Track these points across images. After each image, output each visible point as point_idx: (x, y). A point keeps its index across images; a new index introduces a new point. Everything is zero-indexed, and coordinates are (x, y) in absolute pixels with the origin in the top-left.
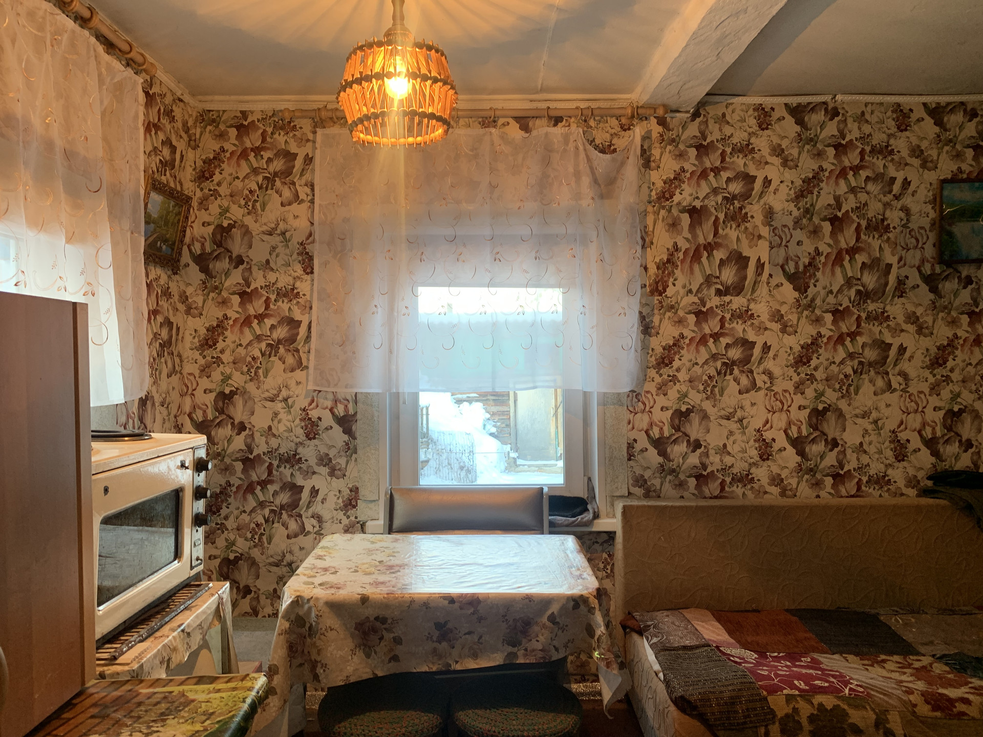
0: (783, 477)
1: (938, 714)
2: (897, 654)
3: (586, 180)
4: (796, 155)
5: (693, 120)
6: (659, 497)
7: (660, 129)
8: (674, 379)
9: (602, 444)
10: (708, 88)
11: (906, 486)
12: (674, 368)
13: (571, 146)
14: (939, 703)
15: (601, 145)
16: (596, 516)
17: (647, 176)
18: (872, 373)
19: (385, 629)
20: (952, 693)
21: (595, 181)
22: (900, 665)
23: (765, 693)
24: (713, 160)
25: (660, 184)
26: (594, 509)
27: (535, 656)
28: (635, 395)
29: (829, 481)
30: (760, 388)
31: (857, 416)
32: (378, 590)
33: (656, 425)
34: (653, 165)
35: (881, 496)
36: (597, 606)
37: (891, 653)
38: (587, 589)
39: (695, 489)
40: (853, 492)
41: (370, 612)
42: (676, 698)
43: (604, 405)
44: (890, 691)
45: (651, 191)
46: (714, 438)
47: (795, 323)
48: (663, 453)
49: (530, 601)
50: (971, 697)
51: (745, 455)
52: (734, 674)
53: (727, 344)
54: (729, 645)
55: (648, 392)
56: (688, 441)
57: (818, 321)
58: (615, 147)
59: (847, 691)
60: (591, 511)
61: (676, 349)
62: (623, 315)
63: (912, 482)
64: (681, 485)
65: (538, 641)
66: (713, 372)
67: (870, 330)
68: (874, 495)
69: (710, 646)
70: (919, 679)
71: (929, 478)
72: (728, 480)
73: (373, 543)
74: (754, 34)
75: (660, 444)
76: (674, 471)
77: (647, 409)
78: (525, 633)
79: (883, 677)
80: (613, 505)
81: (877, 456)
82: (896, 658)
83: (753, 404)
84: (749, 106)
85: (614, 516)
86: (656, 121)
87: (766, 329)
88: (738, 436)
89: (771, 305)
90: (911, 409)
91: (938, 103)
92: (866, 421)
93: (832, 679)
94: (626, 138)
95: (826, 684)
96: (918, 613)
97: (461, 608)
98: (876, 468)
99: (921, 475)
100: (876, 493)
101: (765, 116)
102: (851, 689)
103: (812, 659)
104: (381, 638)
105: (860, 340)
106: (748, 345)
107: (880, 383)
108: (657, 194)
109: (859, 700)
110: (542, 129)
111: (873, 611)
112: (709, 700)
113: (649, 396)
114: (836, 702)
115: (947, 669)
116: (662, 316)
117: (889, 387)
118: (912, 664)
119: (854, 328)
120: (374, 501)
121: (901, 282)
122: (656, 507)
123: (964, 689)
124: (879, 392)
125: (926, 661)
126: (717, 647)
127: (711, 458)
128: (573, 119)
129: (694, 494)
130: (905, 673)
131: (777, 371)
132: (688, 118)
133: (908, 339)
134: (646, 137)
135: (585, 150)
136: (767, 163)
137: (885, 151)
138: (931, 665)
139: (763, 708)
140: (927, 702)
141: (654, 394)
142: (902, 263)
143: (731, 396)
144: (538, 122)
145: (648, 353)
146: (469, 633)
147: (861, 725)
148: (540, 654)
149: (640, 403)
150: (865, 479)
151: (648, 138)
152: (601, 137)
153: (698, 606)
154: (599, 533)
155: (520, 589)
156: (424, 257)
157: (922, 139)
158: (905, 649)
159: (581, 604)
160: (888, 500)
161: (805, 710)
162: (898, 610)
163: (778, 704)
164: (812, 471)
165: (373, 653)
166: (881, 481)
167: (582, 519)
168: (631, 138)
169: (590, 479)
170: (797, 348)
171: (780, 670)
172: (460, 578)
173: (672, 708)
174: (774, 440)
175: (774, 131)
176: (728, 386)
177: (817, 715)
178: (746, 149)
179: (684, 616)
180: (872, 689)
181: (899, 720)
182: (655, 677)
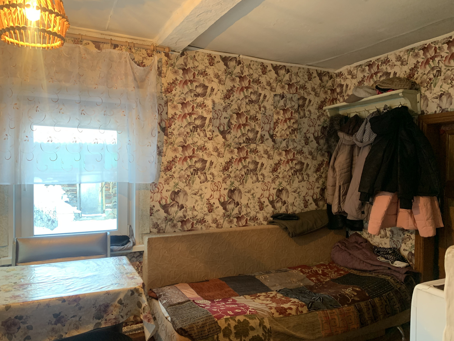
0: (217, 219)
1: (281, 316)
2: (264, 292)
3: (131, 78)
4: (224, 79)
5: (181, 57)
6: (164, 232)
7: (166, 58)
8: (172, 177)
9: (138, 208)
10: (189, 43)
11: (263, 220)
12: (172, 172)
13: (123, 59)
14: (282, 311)
15: (137, 62)
16: (134, 244)
17: (160, 80)
18: (252, 174)
19: (21, 322)
20: (286, 306)
21: (135, 79)
22: (265, 297)
23: (216, 319)
24: (189, 76)
25: (166, 85)
26: (133, 241)
27: (111, 322)
28: (154, 184)
29: (235, 220)
30: (209, 181)
31: (246, 192)
32: (16, 301)
33: (164, 198)
34: (163, 75)
35: (254, 225)
36: (143, 293)
37: (261, 292)
38: (138, 284)
39: (181, 227)
40: (244, 224)
41: (12, 315)
42: (178, 329)
43: (139, 190)
44: (264, 309)
45: (162, 87)
46: (189, 204)
47: (223, 152)
48: (167, 212)
49: (108, 295)
50: (292, 306)
51: (202, 210)
52: (203, 313)
53: (195, 161)
54: (198, 299)
55: (160, 183)
56: (178, 205)
57: (232, 152)
58: (145, 64)
59: (248, 312)
60: (132, 242)
61: (173, 163)
62: (149, 146)
63: (266, 219)
64: (174, 226)
65: (112, 314)
66: (189, 174)
67: (251, 156)
68: (252, 225)
69: (190, 301)
70: (273, 302)
71: (271, 217)
72: (195, 222)
73: (8, 272)
74: (213, 22)
75: (165, 208)
76: (171, 219)
77: (160, 191)
78: (105, 311)
79: (260, 303)
80: (142, 238)
81: (253, 208)
82: (264, 294)
83: (206, 188)
84: (205, 54)
85: (143, 243)
86: (164, 54)
87: (211, 155)
88: (199, 202)
89: (213, 144)
90: (265, 189)
91: (277, 65)
92: (249, 194)
93: (242, 308)
94: (150, 60)
95: (240, 311)
96: (269, 273)
97: (69, 304)
98: (253, 214)
99: (268, 216)
100: (253, 224)
101: (212, 60)
102: (250, 311)
103: (233, 300)
104: (19, 328)
105: (248, 160)
106: (204, 161)
107: (254, 178)
108: (165, 89)
109: (253, 316)
110: (107, 50)
111: (253, 275)
112: (193, 327)
113: (161, 185)
114: (245, 318)
115: (282, 295)
116: (167, 147)
117: (258, 180)
118: (269, 296)
119: (245, 155)
120: (5, 246)
121: (262, 137)
122: (163, 238)
123: (289, 304)
124: (254, 182)
125: (274, 293)
126: (193, 301)
127: (188, 213)
128: (124, 47)
129: (180, 230)
130: (268, 300)
131: (216, 173)
132: (178, 55)
133: (264, 160)
134: (160, 61)
135: (130, 63)
136: (212, 81)
137: (258, 82)
138: (276, 295)
139: (216, 326)
140: (277, 311)
141: (163, 184)
142: (263, 129)
143: (197, 185)
144: (105, 45)
145: (161, 165)
146: (74, 317)
147: (254, 326)
148: (114, 321)
149: (157, 188)
150: (249, 218)
151: (160, 62)
152: (138, 58)
153: (182, 282)
154: (135, 252)
155: (102, 289)
156: (38, 109)
157: (271, 78)
158: (267, 290)
159: (135, 292)
160: (257, 227)
161: (233, 323)
162: (261, 272)
163: (222, 324)
164: (229, 216)
165: (14, 337)
166: (255, 219)
167: (127, 246)
168: (153, 61)
169: (130, 226)
170: (224, 164)
171: (221, 307)
172: (67, 287)
173: (176, 334)
174: (214, 203)
175: (216, 67)
176: (196, 180)
177: (237, 325)
178: (204, 73)
179: (177, 288)
180: (258, 310)
181: (268, 321)
182: (166, 319)
